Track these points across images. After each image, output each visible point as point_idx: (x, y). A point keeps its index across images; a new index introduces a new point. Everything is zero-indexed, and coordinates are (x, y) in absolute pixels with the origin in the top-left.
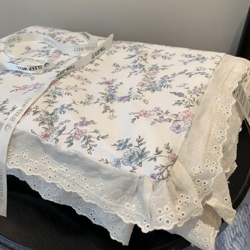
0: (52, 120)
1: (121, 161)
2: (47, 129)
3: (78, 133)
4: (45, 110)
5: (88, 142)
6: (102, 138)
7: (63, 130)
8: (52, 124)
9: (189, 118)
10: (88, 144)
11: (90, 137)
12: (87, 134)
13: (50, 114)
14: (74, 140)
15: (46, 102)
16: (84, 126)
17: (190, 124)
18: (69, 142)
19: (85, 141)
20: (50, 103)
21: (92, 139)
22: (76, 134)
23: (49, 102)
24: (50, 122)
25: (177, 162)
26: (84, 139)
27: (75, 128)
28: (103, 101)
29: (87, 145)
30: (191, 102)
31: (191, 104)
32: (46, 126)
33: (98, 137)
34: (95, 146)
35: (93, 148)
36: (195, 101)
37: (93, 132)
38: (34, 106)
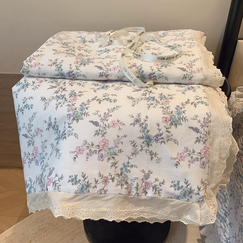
0: (125, 180)
1: (180, 197)
2: (127, 189)
4: (116, 173)
5: (156, 190)
6: (162, 184)
8: (127, 183)
11: (155, 186)
13: (120, 174)
18: (144, 192)
22: (146, 186)
26: (153, 189)
27: (143, 182)
35: (160, 192)
37: (155, 182)
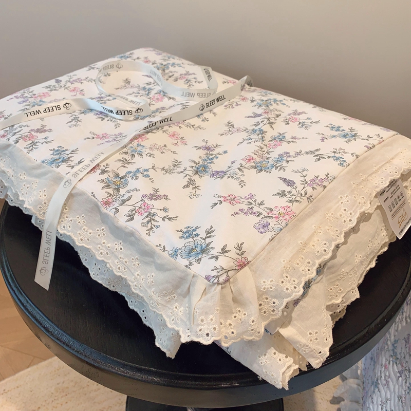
0: (119, 185)
1: (180, 251)
2: (110, 195)
3: (143, 208)
4: (116, 171)
5: (151, 221)
6: (169, 219)
7: (128, 200)
8: (118, 190)
9: (287, 217)
10: (150, 223)
11: (154, 215)
12: (153, 211)
13: (120, 176)
14: (136, 214)
15: (120, 160)
16: (153, 200)
17: (284, 224)
18: (130, 216)
19: (147, 219)
20: (125, 162)
21: (157, 218)
22: (140, 208)
23: (123, 161)
24: (116, 187)
25: (246, 268)
26: (147, 216)
27: (141, 201)
28: (190, 173)
29: (148, 223)
30: (299, 195)
31: (298, 199)
32: (111, 191)
33: (165, 217)
34: (158, 227)
35: (155, 229)
36: (307, 196)
37: (161, 210)
38: (104, 163)
